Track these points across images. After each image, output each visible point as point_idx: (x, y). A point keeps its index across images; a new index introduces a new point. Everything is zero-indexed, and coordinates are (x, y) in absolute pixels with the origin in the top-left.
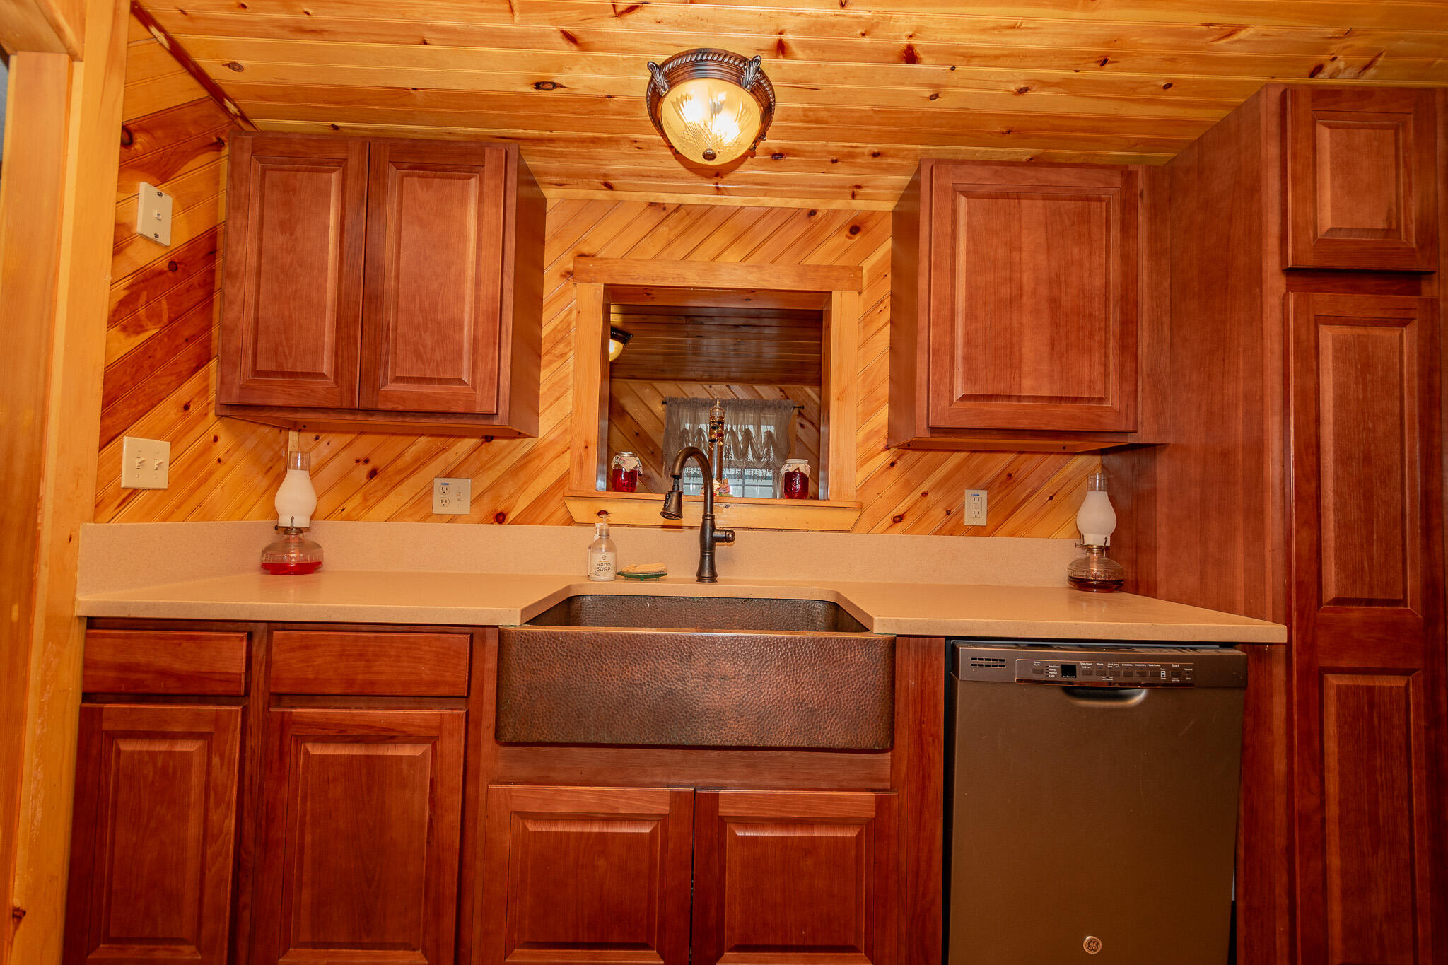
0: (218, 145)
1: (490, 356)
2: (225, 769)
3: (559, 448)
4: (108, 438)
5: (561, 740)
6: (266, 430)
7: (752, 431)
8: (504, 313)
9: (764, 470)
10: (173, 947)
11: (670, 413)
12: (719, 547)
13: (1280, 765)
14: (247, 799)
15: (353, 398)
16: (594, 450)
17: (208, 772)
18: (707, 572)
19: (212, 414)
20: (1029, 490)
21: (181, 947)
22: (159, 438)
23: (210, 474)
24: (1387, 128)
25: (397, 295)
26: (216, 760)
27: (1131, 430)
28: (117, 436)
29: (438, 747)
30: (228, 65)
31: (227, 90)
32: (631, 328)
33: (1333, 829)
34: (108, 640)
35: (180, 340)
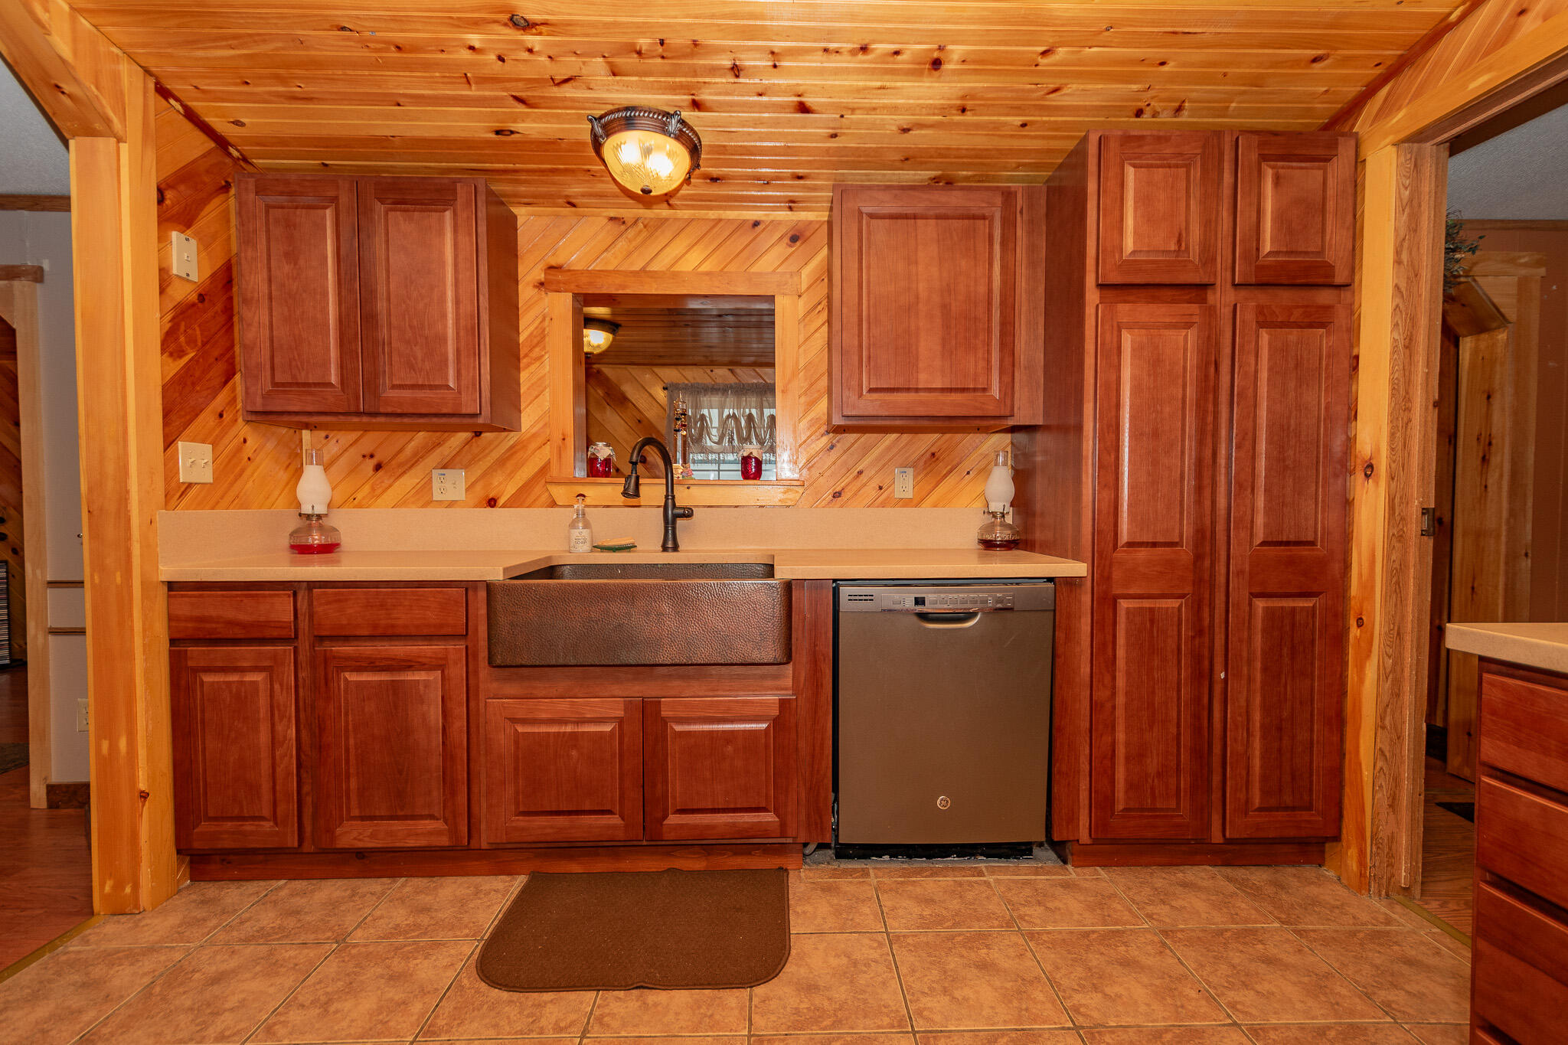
0: (226, 188)
1: (472, 365)
2: (285, 692)
3: (540, 440)
4: (169, 443)
5: (538, 663)
6: (284, 431)
7: (755, 416)
8: (481, 327)
9: (768, 455)
10: (256, 823)
11: (671, 399)
12: (680, 522)
13: (1085, 669)
14: (302, 715)
15: (359, 403)
16: (570, 441)
17: (272, 696)
18: (670, 543)
19: (240, 420)
20: (949, 467)
21: (262, 823)
22: (203, 442)
23: (242, 471)
24: (1182, 166)
25: (389, 315)
26: (277, 687)
27: (1008, 414)
28: (174, 441)
29: (446, 672)
30: (233, 123)
31: (231, 140)
32: (618, 319)
33: (1120, 713)
34: (186, 599)
35: (212, 360)
